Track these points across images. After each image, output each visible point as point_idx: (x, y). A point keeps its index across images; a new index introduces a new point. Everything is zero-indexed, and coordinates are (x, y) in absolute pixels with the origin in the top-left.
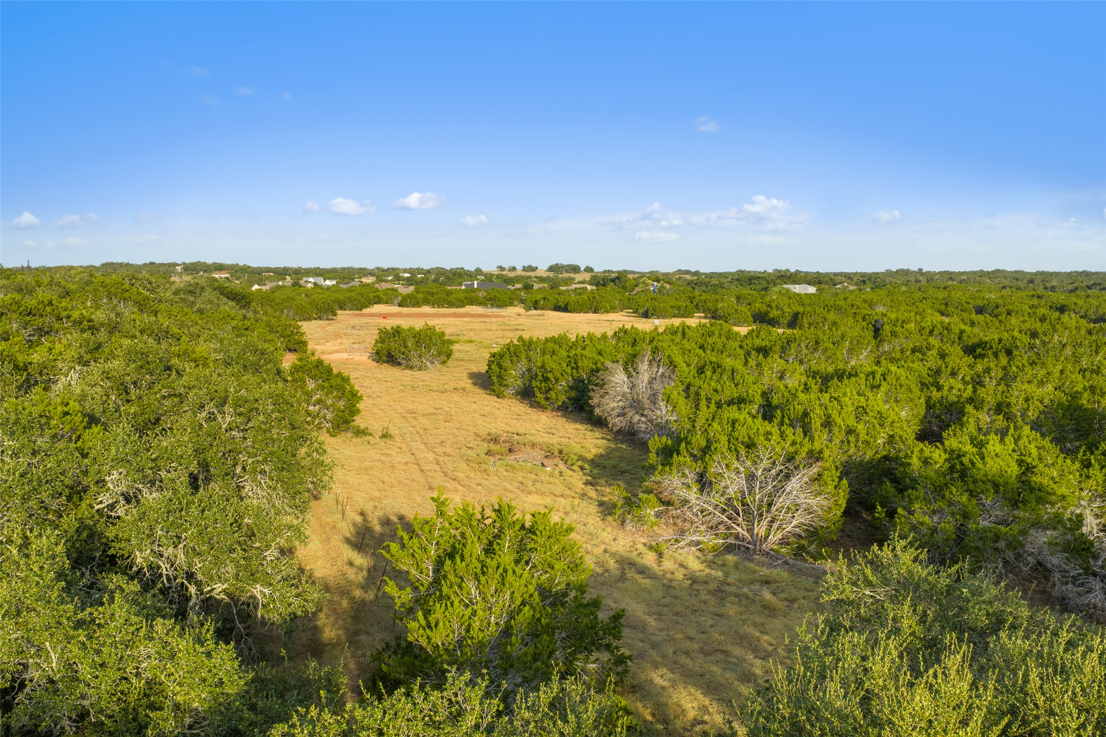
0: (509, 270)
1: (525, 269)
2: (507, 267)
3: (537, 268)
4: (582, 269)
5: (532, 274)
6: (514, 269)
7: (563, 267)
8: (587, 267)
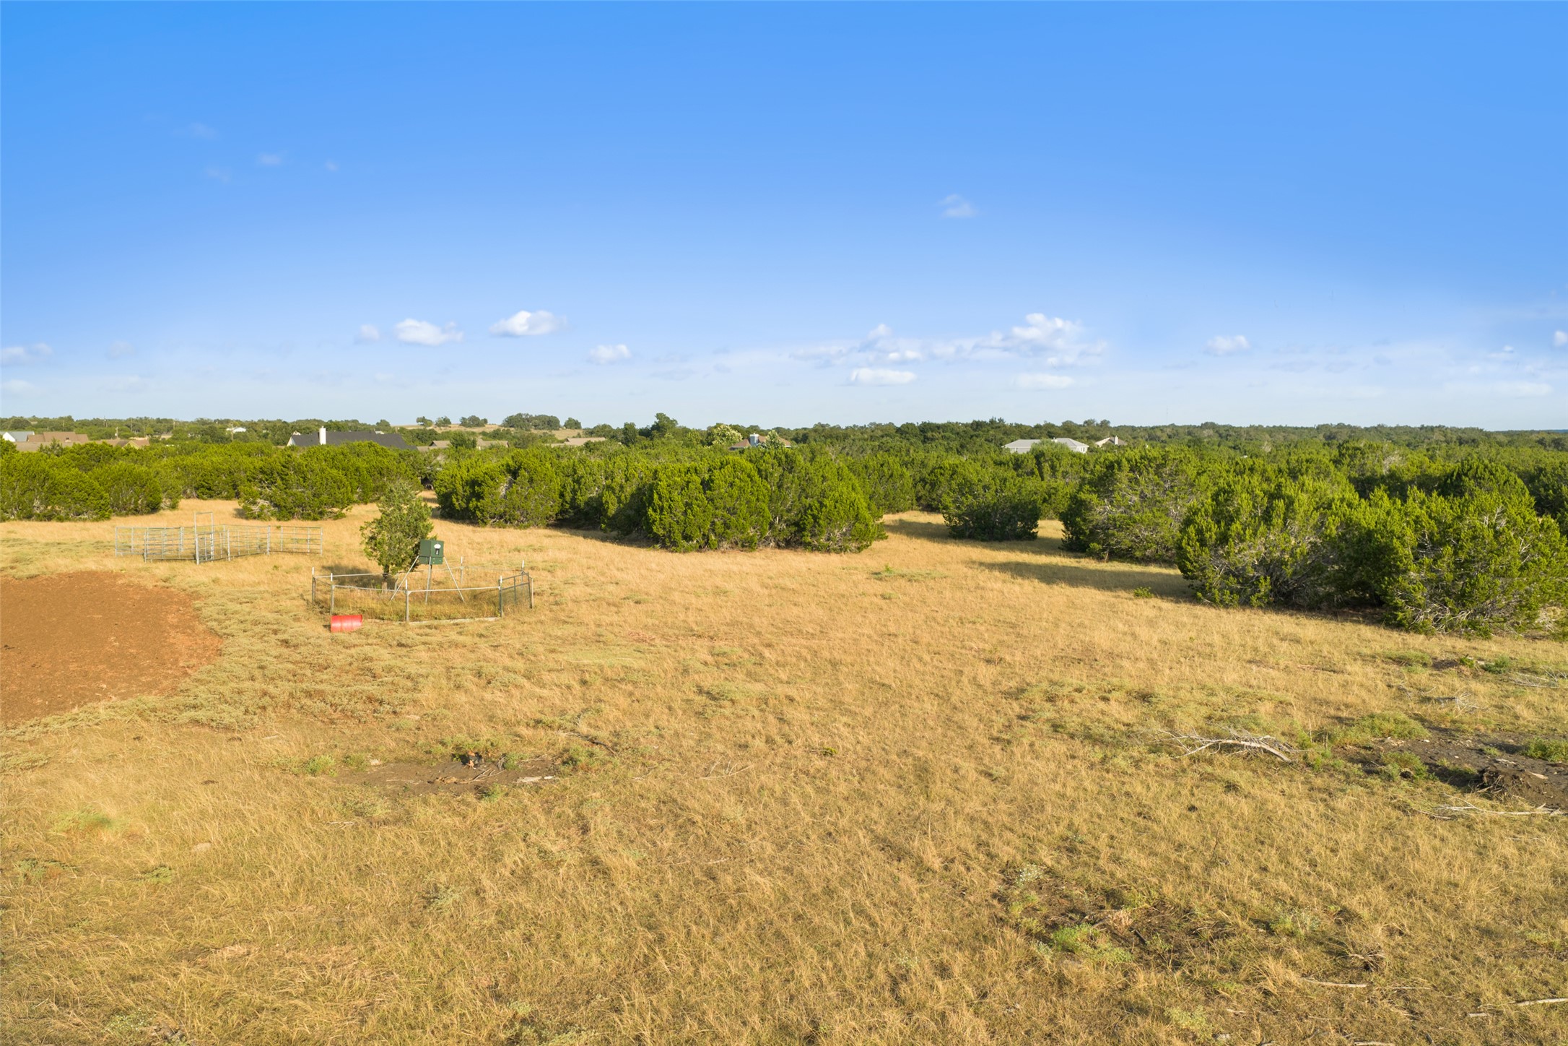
0: (438, 425)
1: (464, 423)
2: (434, 420)
3: (485, 421)
4: (562, 423)
5: (477, 430)
6: (446, 422)
7: (529, 419)
8: (570, 419)
